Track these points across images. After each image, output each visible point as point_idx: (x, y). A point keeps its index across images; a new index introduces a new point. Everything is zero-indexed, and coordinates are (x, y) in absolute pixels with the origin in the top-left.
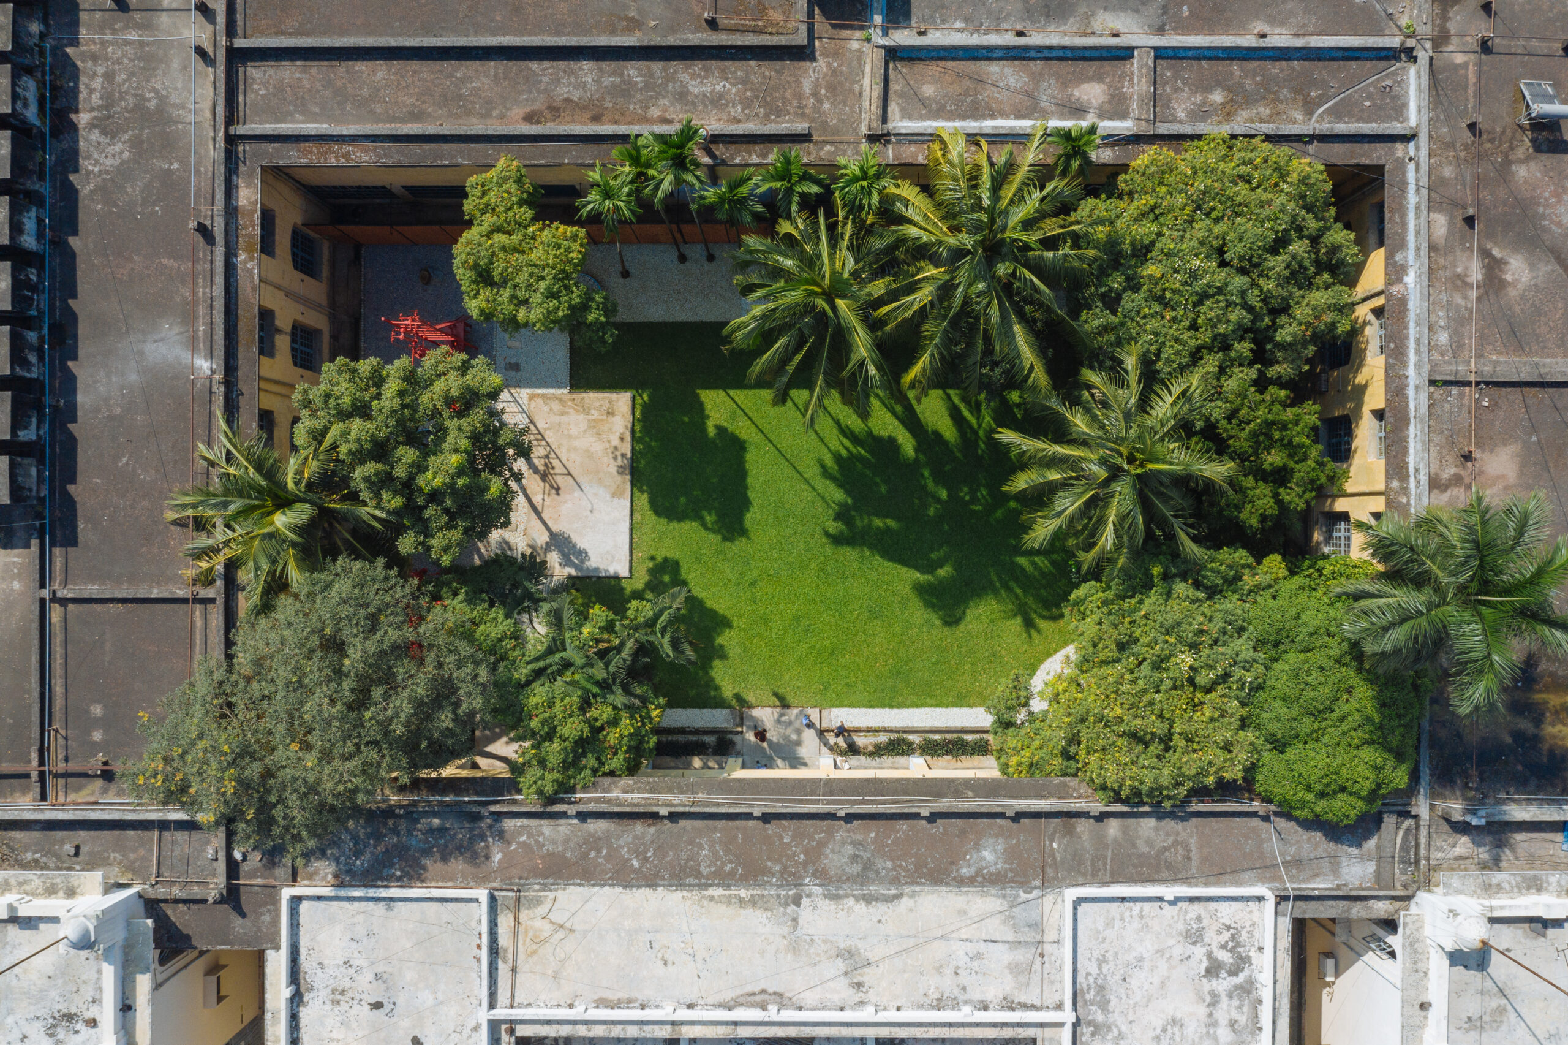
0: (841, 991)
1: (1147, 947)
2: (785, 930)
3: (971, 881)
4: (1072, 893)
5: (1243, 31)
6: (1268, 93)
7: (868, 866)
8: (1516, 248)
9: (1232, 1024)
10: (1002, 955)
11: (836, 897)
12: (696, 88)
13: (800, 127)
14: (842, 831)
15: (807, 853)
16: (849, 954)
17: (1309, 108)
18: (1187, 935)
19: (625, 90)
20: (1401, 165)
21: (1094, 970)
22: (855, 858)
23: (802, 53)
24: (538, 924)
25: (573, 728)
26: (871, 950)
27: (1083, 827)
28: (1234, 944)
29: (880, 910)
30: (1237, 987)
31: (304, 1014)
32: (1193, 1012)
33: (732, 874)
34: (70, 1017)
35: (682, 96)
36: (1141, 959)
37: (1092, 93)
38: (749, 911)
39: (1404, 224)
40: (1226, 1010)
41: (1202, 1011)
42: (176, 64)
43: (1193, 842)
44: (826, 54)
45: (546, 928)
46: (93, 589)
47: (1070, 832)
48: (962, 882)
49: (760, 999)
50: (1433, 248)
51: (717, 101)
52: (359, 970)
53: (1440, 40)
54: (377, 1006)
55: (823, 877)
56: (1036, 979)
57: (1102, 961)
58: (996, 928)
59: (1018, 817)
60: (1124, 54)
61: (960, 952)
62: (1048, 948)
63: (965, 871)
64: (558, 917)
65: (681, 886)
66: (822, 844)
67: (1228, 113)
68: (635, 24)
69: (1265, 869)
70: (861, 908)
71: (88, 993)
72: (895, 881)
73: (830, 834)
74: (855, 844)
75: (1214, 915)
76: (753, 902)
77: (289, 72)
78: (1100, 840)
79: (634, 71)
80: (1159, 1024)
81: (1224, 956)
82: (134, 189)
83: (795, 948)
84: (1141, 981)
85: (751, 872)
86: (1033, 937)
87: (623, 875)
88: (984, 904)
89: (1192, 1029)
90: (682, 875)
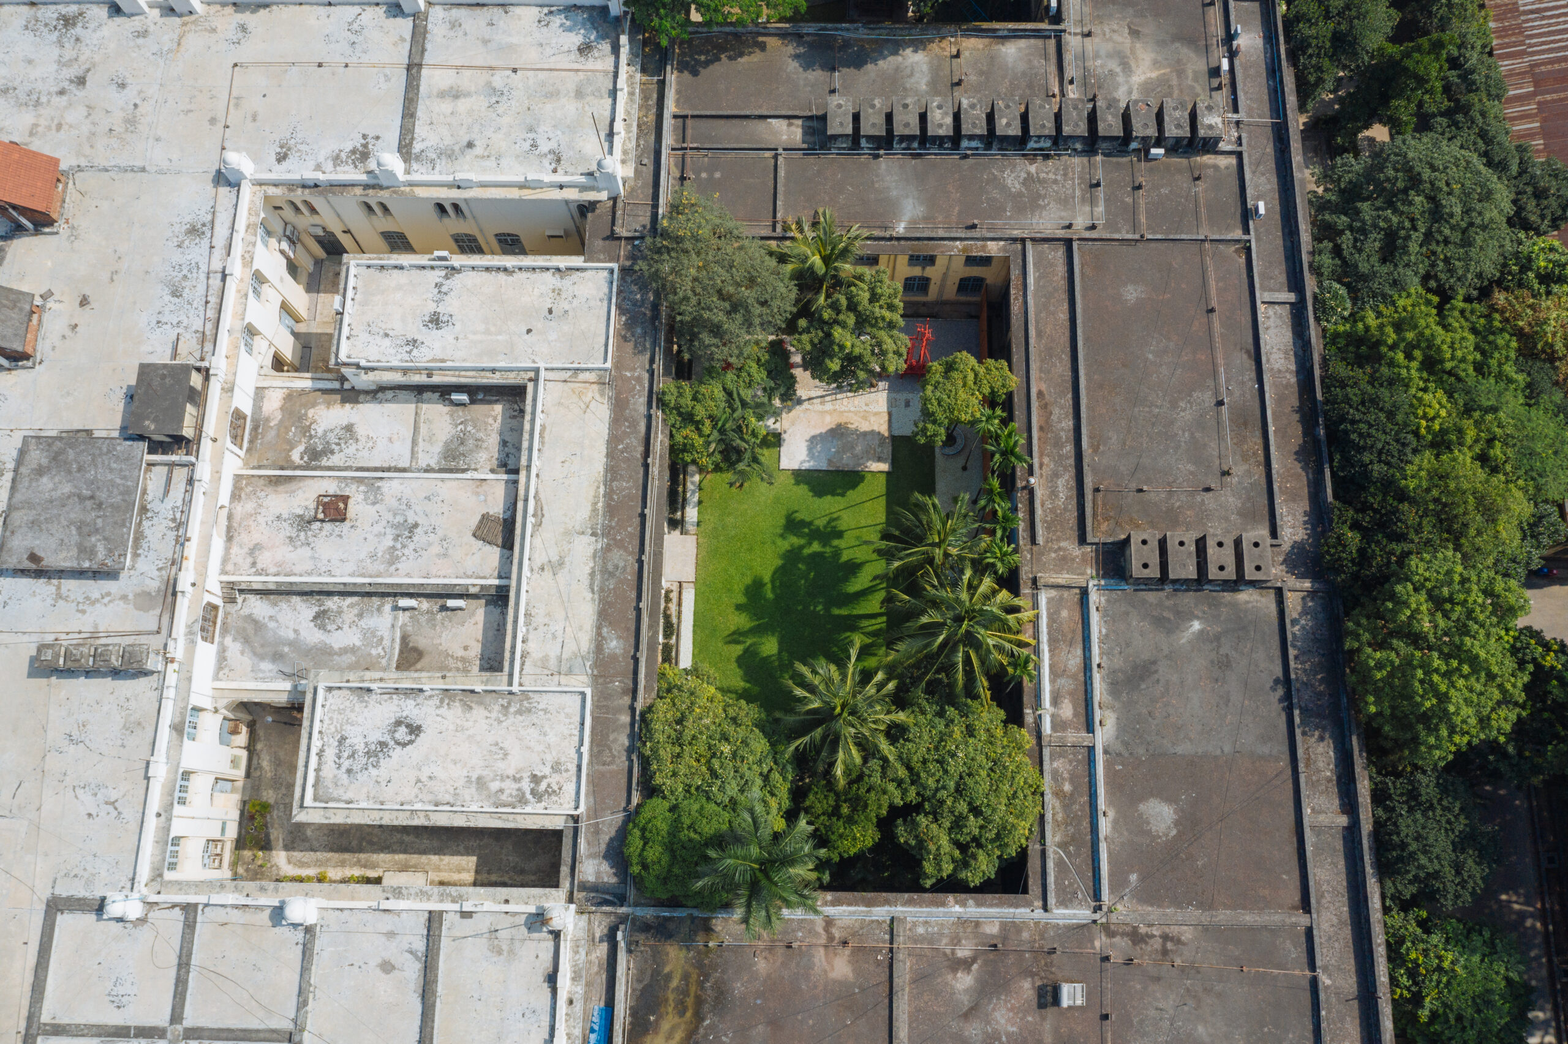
0: (540, 559)
1: (552, 738)
2: (578, 528)
3: (599, 634)
4: (588, 692)
5: (1110, 803)
6: (1070, 820)
7: (611, 574)
8: (977, 980)
9: (501, 791)
10: (553, 651)
11: (594, 556)
12: (1061, 483)
13: (1040, 540)
14: (632, 560)
15: (621, 540)
16: (561, 563)
17: (1063, 845)
18: (558, 763)
19: (1058, 444)
20: (1029, 904)
21: (540, 707)
22: (616, 567)
23: (1082, 540)
24: (590, 395)
25: (700, 412)
26: (562, 576)
27: (627, 700)
28: (550, 792)
29: (586, 581)
30: (524, 794)
31: (549, 274)
32: (510, 767)
33: (612, 499)
34: (559, 160)
35: (1056, 475)
36: (545, 735)
37: (1067, 710)
38: (590, 508)
39: (991, 906)
40: (510, 787)
41: (511, 772)
42: (1063, 214)
43: (614, 767)
44: (1083, 554)
45: (587, 399)
46: (782, 173)
47: (624, 692)
48: (599, 628)
49: (539, 514)
50: (977, 924)
51: (1054, 494)
52: (571, 303)
53: (1107, 930)
54: (550, 311)
55: (607, 549)
56: (538, 671)
57: (545, 711)
58: (571, 647)
59: (636, 660)
60: (1090, 728)
62: (556, 678)
63: (605, 630)
64: (593, 405)
65: (606, 471)
66: (626, 549)
67: (1058, 793)
68: (1096, 449)
69: (595, 812)
70: (587, 570)
71: (571, 169)
72: (602, 590)
73: (631, 553)
74: (625, 567)
75: (569, 780)
76: (595, 510)
77: (1061, 269)
78: (618, 710)
79: (1069, 449)
80: (505, 745)
81: (543, 786)
82: (996, 194)
83: (567, 533)
84: (533, 733)
85: (611, 509)
86: (563, 669)
87: (613, 440)
88: (585, 641)
89: (501, 766)
90: (612, 472)
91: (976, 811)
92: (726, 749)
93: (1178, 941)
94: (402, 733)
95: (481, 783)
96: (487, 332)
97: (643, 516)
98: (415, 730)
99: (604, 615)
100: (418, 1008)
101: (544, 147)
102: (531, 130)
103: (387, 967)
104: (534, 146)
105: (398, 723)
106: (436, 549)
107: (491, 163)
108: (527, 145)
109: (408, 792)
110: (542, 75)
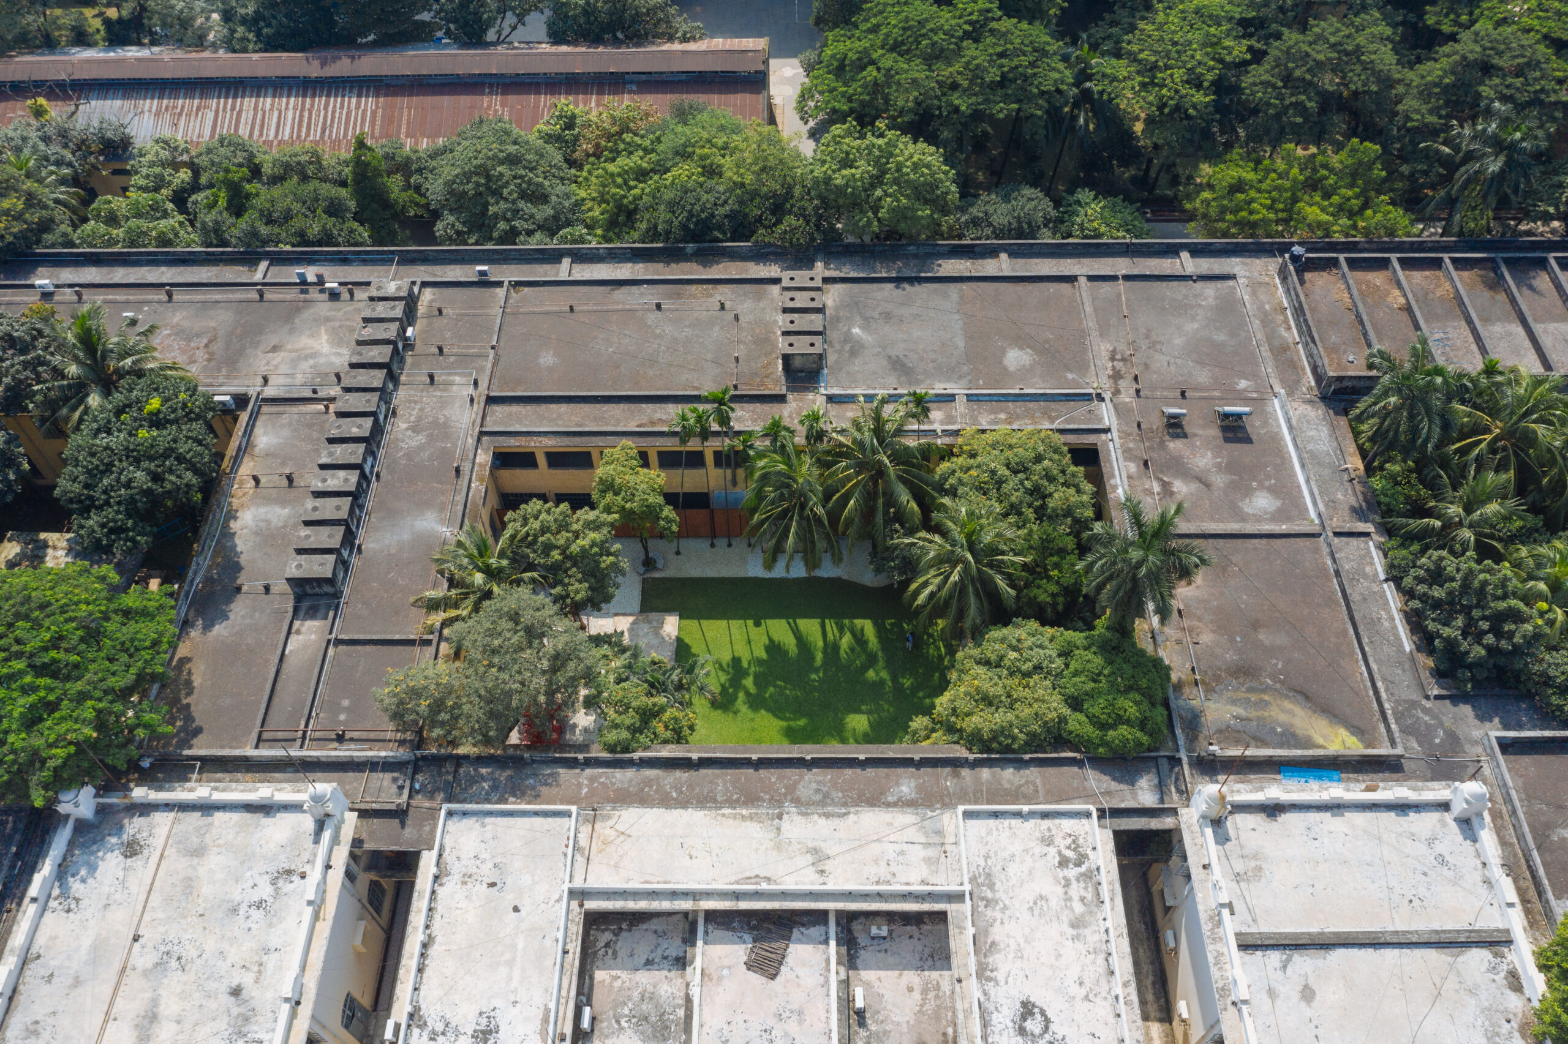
0: (810, 875)
1: (1016, 848)
2: (772, 835)
3: (895, 805)
4: (961, 808)
5: (1011, 386)
6: (1029, 413)
7: (826, 796)
8: (1176, 477)
9: (1082, 899)
10: (918, 853)
11: (805, 814)
14: (809, 775)
15: (786, 788)
16: (815, 851)
17: (1052, 419)
18: (1043, 840)
20: (1105, 443)
21: (983, 863)
22: (818, 791)
23: (783, 398)
24: (608, 831)
26: (830, 849)
27: (965, 772)
28: (1075, 846)
29: (835, 822)
30: (1082, 874)
31: (441, 892)
32: (1053, 891)
33: (738, 801)
34: (289, 872)
36: (1013, 856)
37: (937, 414)
38: (748, 823)
39: (1112, 468)
40: (1076, 890)
41: (1060, 890)
42: (457, 405)
43: (1038, 781)
44: (795, 400)
45: (612, 834)
46: (360, 637)
47: (957, 775)
48: (888, 805)
49: (754, 881)
50: (1129, 477)
51: (739, 419)
52: (484, 861)
53: (1117, 392)
54: (492, 885)
55: (797, 802)
56: (942, 868)
57: (987, 857)
58: (912, 834)
59: (922, 761)
60: (951, 398)
61: (890, 850)
62: (948, 848)
63: (890, 799)
64: (620, 827)
65: (703, 807)
66: (796, 783)
67: (1008, 421)
69: (1089, 793)
70: (822, 821)
72: (845, 805)
73: (802, 777)
74: (818, 782)
75: (1059, 827)
76: (751, 818)
77: (515, 408)
78: (977, 780)
80: (1031, 900)
81: (1070, 854)
83: (778, 847)
84: (1012, 869)
85: (750, 799)
86: (938, 841)
87: (666, 802)
88: (905, 818)
89: (1055, 902)
90: (706, 801)
93: (1114, 352)
94: (1033, 1025)
95: (1077, 924)
96: (510, 963)
98: (1028, 1009)
99: (874, 800)
100: (1341, 952)
101: (265, 891)
102: (235, 911)
104: (259, 904)
105: (1022, 1031)
107: (271, 961)
108: (256, 914)
109: (1102, 1009)
110: (155, 900)
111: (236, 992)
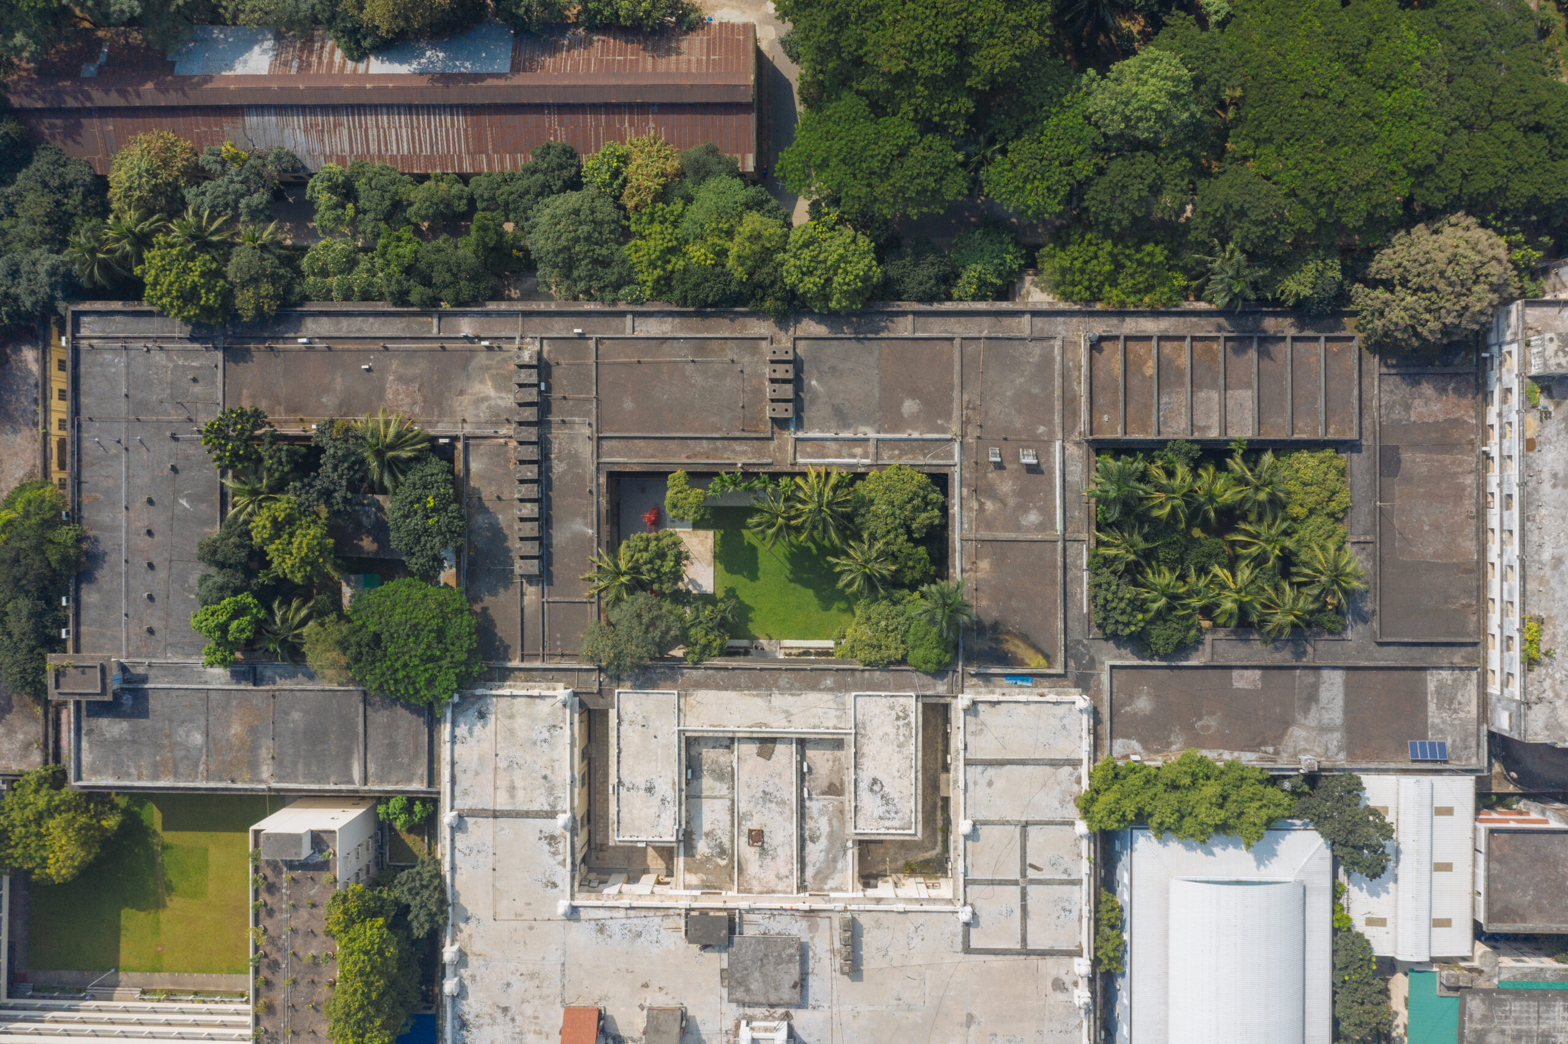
0: (784, 723)
1: (877, 711)
2: (767, 704)
3: (823, 690)
4: (854, 694)
5: (904, 432)
6: (912, 451)
7: (792, 685)
8: (988, 499)
9: (904, 735)
10: (833, 713)
11: (782, 694)
12: (738, 448)
13: (770, 461)
14: (784, 674)
15: (774, 681)
16: (787, 711)
17: (925, 456)
18: (890, 707)
19: (716, 449)
20: (952, 474)
21: (861, 717)
22: (788, 682)
23: (771, 439)
24: (693, 701)
25: (703, 641)
26: (793, 710)
27: (857, 674)
28: (904, 711)
29: (796, 698)
30: (905, 724)
31: (622, 728)
32: (892, 731)
33: (751, 687)
34: (556, 726)
35: (734, 451)
36: (876, 714)
37: (858, 451)
38: (756, 698)
39: (954, 491)
40: (902, 731)
41: (894, 730)
42: (581, 441)
43: (890, 678)
44: (777, 439)
45: (695, 703)
46: (557, 599)
47: (853, 675)
48: (821, 690)
49: (760, 725)
50: (962, 499)
51: (744, 453)
52: (638, 715)
53: (964, 436)
54: (643, 726)
55: (778, 688)
56: (844, 720)
57: (863, 715)
58: (831, 704)
59: (837, 670)
60: (868, 440)
61: (820, 712)
62: (846, 711)
63: (821, 687)
64: (698, 699)
65: (735, 690)
66: (778, 678)
67: (900, 457)
68: (720, 429)
69: (913, 687)
70: (790, 697)
71: (561, 719)
72: (800, 690)
73: (780, 675)
74: (788, 678)
75: (898, 701)
76: (757, 695)
77: (614, 443)
78: (863, 678)
79: (719, 443)
80: (882, 735)
81: (901, 714)
82: (568, 478)
83: (770, 709)
84: (876, 721)
85: (757, 687)
86: (842, 707)
87: (718, 687)
88: (827, 697)
89: (892, 736)
90: (736, 687)
91: (911, 500)
92: (883, 623)
93: (969, 402)
94: (876, 788)
95: (900, 746)
96: (656, 760)
97: (761, 670)
98: (875, 781)
99: (814, 687)
100: (1008, 767)
101: (546, 735)
102: (535, 743)
103: (990, 784)
104: (545, 741)
105: (871, 790)
106: (777, 780)
107: (556, 765)
108: (545, 745)
109: (906, 782)
110: (499, 739)
111: (545, 777)
